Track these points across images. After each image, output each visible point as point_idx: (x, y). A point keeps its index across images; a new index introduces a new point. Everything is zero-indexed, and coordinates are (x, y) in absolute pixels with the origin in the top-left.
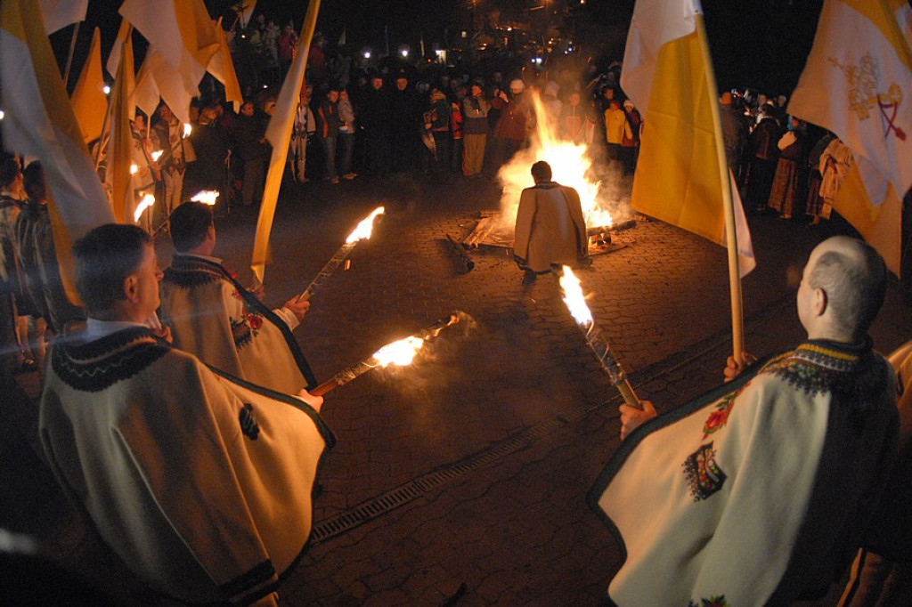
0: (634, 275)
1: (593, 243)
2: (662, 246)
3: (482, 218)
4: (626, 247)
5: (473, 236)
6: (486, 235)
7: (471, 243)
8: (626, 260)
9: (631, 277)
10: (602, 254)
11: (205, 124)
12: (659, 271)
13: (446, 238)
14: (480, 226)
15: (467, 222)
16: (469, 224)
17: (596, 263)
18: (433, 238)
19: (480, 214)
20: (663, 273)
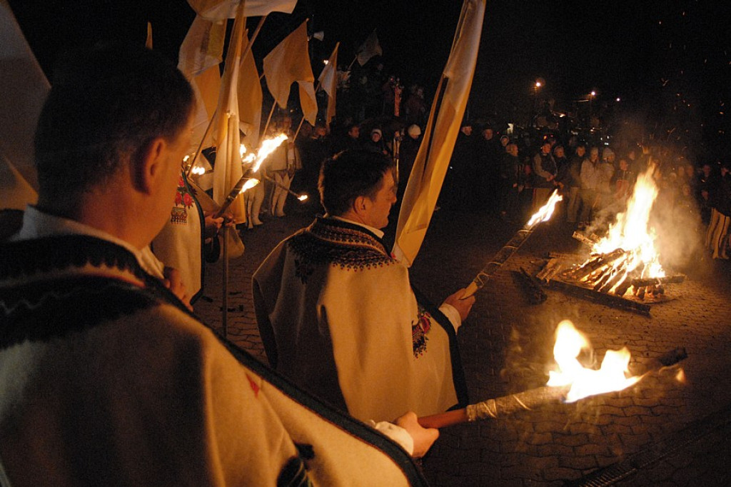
0: (685, 325)
1: (649, 292)
2: (704, 302)
3: (551, 258)
4: (675, 299)
5: (544, 273)
6: (555, 273)
7: (542, 278)
8: (676, 311)
9: (683, 328)
10: (655, 303)
11: (315, 138)
12: (704, 324)
13: (520, 271)
14: (550, 264)
15: (536, 260)
16: (538, 262)
17: (652, 311)
18: (507, 269)
19: (549, 254)
20: (708, 327)
